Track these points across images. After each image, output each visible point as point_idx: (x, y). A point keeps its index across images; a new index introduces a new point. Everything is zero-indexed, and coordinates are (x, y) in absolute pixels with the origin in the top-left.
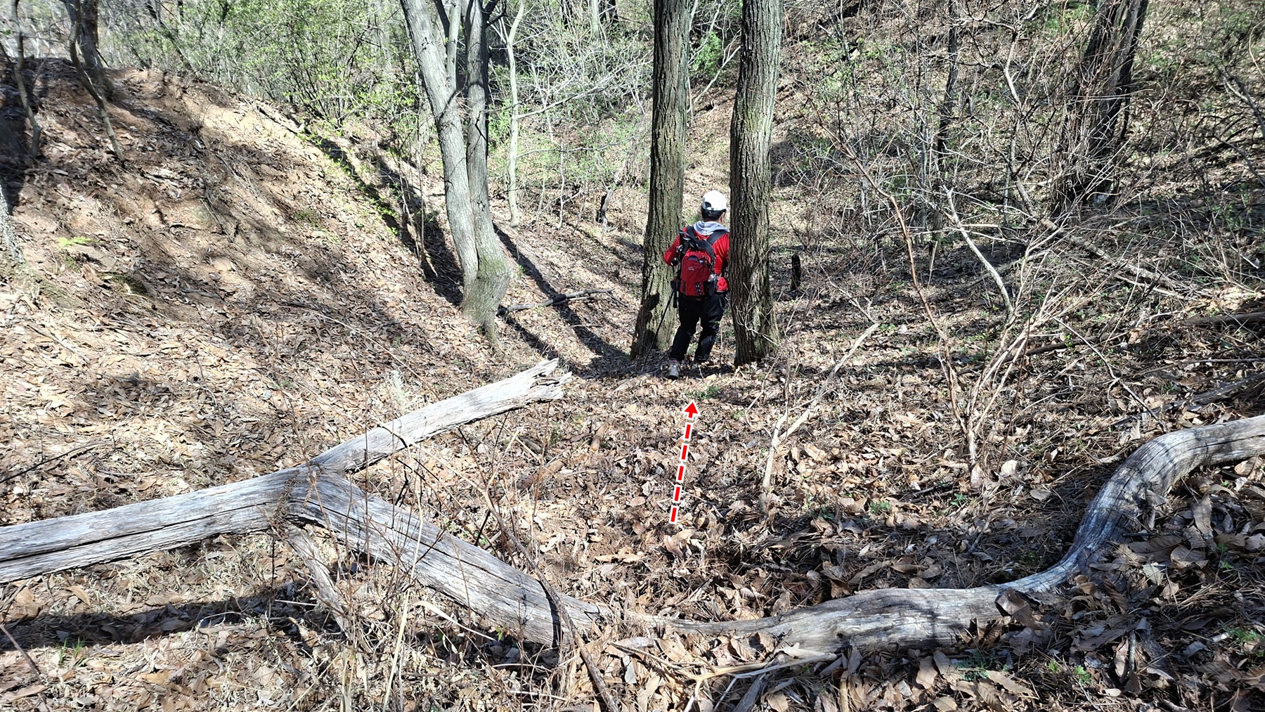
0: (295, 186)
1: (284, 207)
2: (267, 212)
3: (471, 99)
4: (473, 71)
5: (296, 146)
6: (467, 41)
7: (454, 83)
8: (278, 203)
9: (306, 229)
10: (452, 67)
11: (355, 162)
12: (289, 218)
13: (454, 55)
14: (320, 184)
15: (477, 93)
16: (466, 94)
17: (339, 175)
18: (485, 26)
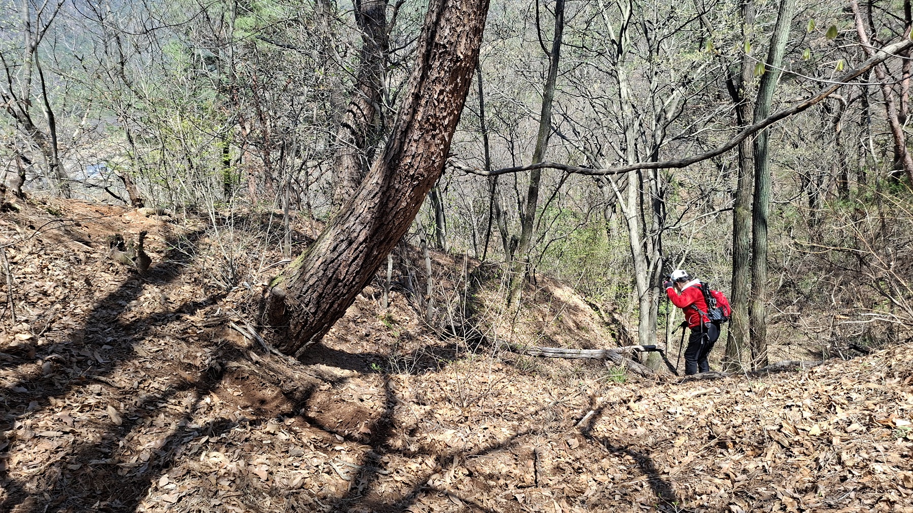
0: (580, 317)
1: (577, 325)
2: (571, 324)
3: (654, 292)
4: (657, 282)
5: (582, 305)
6: (655, 272)
7: (648, 286)
8: (575, 322)
9: (583, 333)
10: (649, 280)
11: (603, 313)
12: (578, 328)
13: (650, 276)
14: (589, 318)
15: (657, 290)
16: (652, 290)
17: (596, 316)
18: (662, 267)
